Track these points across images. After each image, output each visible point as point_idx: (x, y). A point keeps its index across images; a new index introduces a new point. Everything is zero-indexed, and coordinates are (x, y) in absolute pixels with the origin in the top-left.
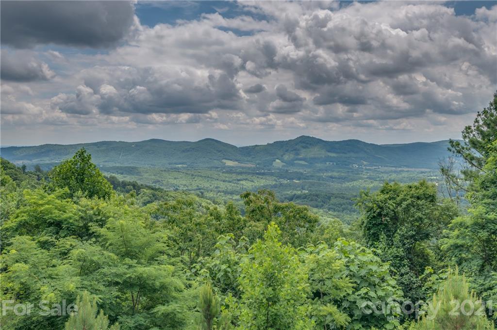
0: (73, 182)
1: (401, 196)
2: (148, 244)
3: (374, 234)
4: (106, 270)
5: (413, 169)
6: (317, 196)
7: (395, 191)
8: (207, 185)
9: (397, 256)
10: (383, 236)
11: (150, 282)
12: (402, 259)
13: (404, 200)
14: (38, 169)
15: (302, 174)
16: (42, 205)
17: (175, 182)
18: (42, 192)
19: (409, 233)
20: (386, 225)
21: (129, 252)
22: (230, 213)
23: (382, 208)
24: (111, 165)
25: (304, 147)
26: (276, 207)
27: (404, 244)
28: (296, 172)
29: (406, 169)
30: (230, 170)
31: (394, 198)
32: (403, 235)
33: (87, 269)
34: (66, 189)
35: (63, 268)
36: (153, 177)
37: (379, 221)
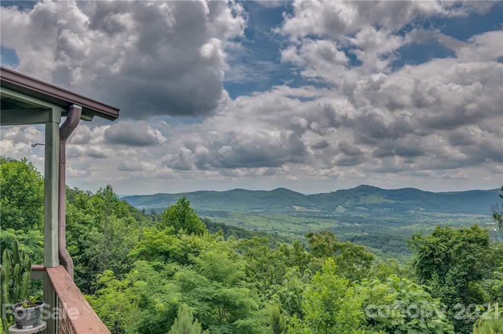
0: (177, 222)
1: (453, 239)
2: (230, 272)
3: (426, 272)
4: (199, 289)
5: (470, 215)
6: (376, 238)
7: (446, 234)
8: (280, 226)
9: (449, 294)
10: (435, 275)
11: (232, 301)
12: (454, 296)
13: (456, 243)
14: (153, 212)
15: (362, 218)
16: (155, 239)
17: (254, 223)
18: (155, 229)
19: (461, 273)
20: (438, 265)
21: (216, 277)
22: (297, 249)
23: (434, 250)
24: (205, 209)
25: (364, 195)
26: (335, 246)
27: (456, 283)
28: (357, 217)
29: (462, 215)
30: (299, 214)
31: (446, 241)
32: (455, 275)
33: (187, 287)
34: (172, 227)
35: (170, 285)
36: (237, 219)
37: (431, 261)
